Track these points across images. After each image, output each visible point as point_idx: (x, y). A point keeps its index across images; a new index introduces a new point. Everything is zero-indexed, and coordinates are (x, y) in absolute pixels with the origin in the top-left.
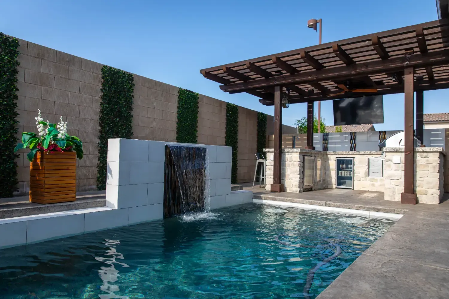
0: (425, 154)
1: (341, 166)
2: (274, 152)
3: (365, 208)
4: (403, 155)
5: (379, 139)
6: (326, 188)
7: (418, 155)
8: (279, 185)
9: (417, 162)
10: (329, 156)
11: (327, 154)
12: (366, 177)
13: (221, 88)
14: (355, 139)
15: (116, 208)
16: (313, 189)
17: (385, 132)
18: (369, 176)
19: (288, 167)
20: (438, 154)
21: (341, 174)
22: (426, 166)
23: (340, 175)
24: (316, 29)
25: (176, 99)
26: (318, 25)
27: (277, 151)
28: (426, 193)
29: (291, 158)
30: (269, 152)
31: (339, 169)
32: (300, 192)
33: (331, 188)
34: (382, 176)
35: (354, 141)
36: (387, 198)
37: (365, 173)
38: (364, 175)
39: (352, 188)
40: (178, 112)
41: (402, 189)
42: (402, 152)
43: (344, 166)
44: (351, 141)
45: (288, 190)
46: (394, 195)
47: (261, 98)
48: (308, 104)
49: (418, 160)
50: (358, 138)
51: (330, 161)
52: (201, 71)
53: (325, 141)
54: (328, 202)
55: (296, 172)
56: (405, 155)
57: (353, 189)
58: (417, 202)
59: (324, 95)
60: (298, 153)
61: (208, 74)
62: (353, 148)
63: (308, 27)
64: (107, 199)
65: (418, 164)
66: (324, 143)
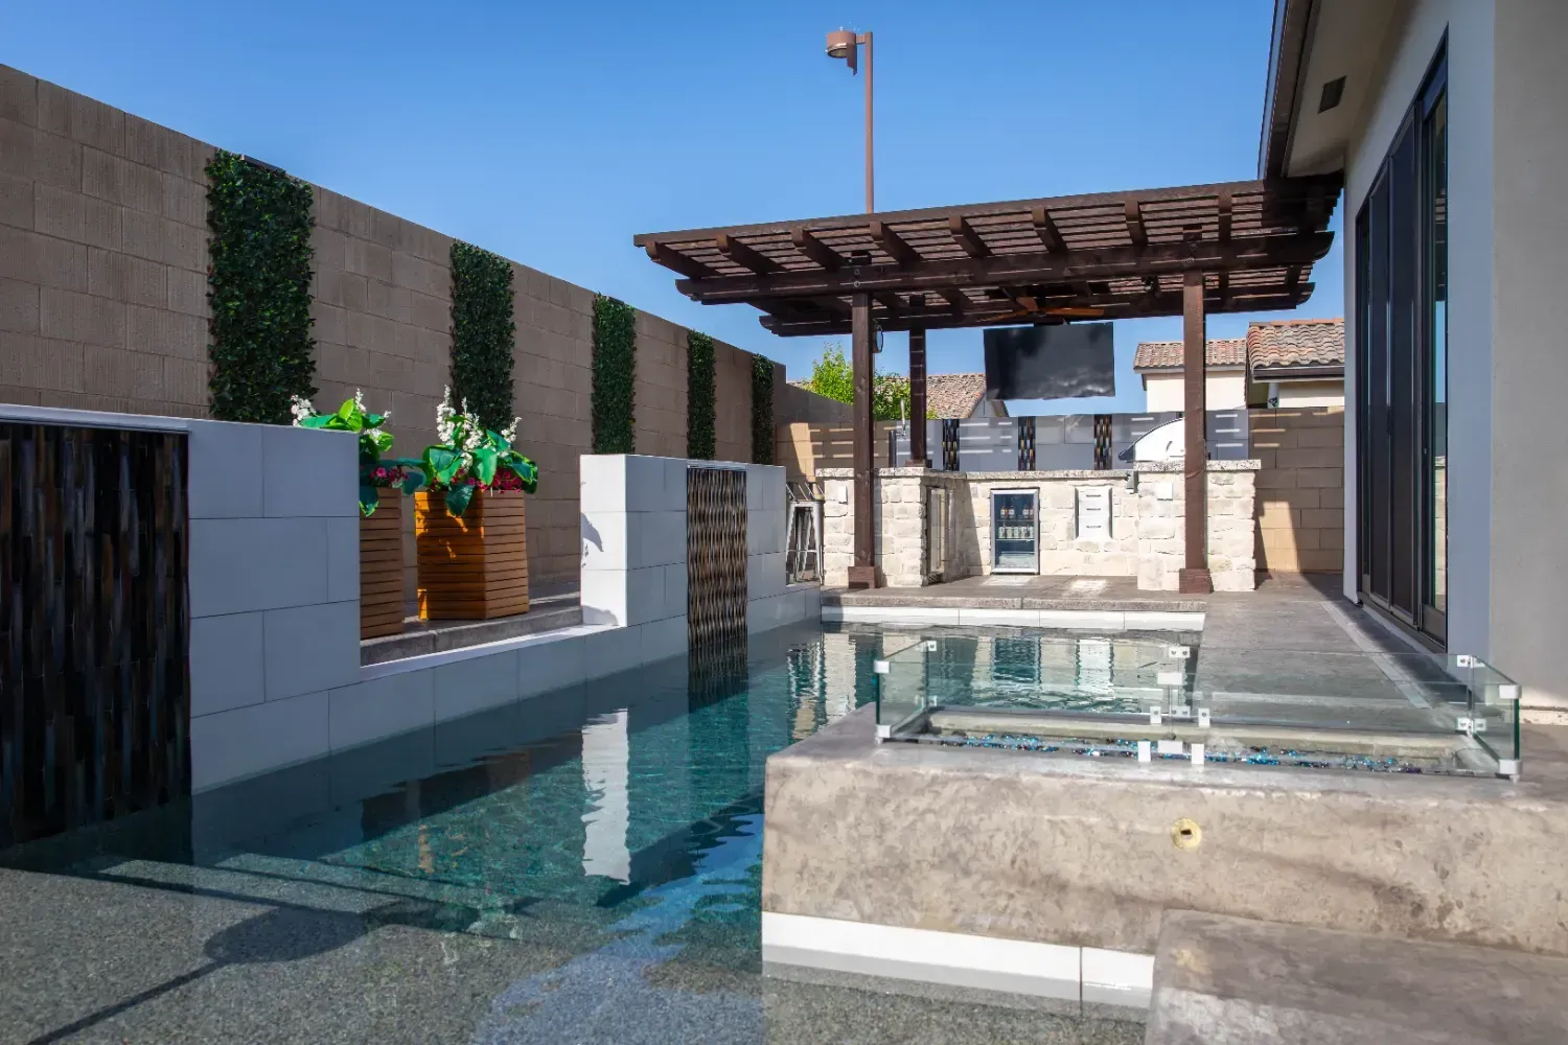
0: (1225, 476)
1: (1003, 512)
2: (855, 478)
3: (1114, 605)
4: (1180, 480)
5: (1096, 435)
6: (966, 575)
7: (1210, 476)
8: (872, 568)
9: (1209, 494)
10: (972, 485)
11: (966, 481)
12: (1070, 538)
13: (682, 287)
14: (1032, 437)
15: (622, 623)
16: (944, 578)
17: (1110, 417)
18: (1077, 535)
19: (889, 520)
20: (1252, 476)
21: (1005, 534)
22: (1227, 504)
23: (1001, 536)
24: (853, 64)
25: (587, 329)
26: (861, 52)
27: (863, 474)
28: (1223, 567)
29: (898, 492)
30: (831, 478)
31: (998, 521)
32: (923, 585)
33: (980, 574)
34: (1111, 535)
35: (1028, 442)
36: (1142, 585)
37: (1069, 529)
38: (1064, 536)
39: (1036, 571)
40: (594, 365)
41: (1179, 560)
42: (1180, 472)
43: (1012, 512)
44: (1023, 442)
45: (891, 583)
46: (1161, 575)
47: (767, 314)
48: (911, 335)
49: (1212, 491)
50: (1042, 435)
51: (974, 500)
52: (639, 241)
53: (949, 443)
54: (1026, 600)
55: (914, 529)
56: (1187, 479)
57: (1039, 573)
58: (1212, 591)
59: (956, 315)
60: (918, 481)
61: (663, 251)
62: (1027, 462)
63: (830, 54)
64: (583, 603)
65: (1210, 500)
66: (946, 449)
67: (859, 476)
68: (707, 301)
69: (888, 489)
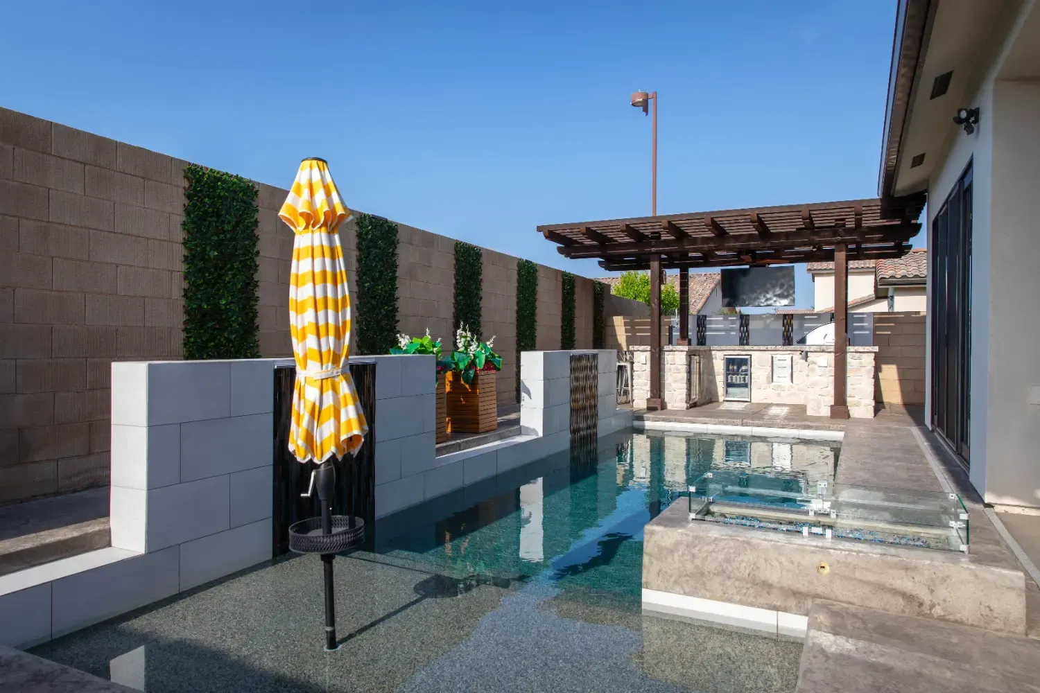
0: (858, 355)
1: (731, 367)
2: (651, 351)
3: (793, 425)
4: (832, 356)
5: (784, 325)
6: (711, 402)
7: (849, 355)
8: (660, 400)
9: (848, 364)
10: (713, 352)
11: (710, 350)
12: (768, 383)
13: (560, 250)
14: (747, 325)
15: (541, 434)
16: (698, 403)
17: (792, 315)
18: (772, 381)
19: (669, 373)
20: (873, 355)
21: (732, 380)
22: (858, 370)
23: (729, 381)
24: (646, 110)
25: (515, 277)
26: (651, 102)
27: (655, 350)
28: (857, 404)
29: (673, 360)
30: (638, 351)
31: (728, 372)
32: (687, 409)
33: (717, 401)
34: (792, 382)
35: (745, 328)
36: (810, 413)
37: (768, 378)
38: (765, 380)
39: (749, 400)
40: (517, 295)
41: (831, 400)
42: (830, 352)
43: (735, 368)
44: (742, 328)
45: (669, 407)
46: (819, 408)
47: (601, 260)
48: (681, 271)
49: (850, 363)
50: (753, 325)
51: (714, 361)
52: (539, 229)
53: (701, 328)
54: (745, 421)
55: (682, 379)
56: (835, 357)
57: (750, 402)
58: (849, 417)
59: (706, 260)
60: (685, 353)
61: (552, 234)
62: (744, 340)
63: (633, 105)
64: (521, 424)
65: (849, 367)
66: (698, 332)
67: (653, 351)
68: (573, 257)
69: (668, 357)
